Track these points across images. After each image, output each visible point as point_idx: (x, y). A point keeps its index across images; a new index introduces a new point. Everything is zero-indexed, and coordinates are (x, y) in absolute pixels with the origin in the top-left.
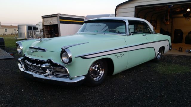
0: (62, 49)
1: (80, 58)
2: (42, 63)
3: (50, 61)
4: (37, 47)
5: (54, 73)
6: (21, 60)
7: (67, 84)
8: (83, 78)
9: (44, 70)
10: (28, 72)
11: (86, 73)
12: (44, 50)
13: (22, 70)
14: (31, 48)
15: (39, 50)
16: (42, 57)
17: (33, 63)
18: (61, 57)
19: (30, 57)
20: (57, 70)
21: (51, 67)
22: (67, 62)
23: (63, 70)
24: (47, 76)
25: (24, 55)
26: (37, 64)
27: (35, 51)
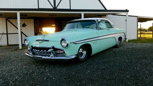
0: (62, 38)
1: (73, 43)
2: (47, 49)
3: (53, 48)
4: (42, 39)
6: (30, 49)
7: (66, 60)
9: (50, 53)
12: (48, 41)
15: (44, 41)
17: (40, 50)
18: (61, 43)
19: (38, 46)
20: (58, 52)
21: (54, 51)
22: (65, 46)
23: (62, 52)
24: (52, 57)
25: (32, 46)
26: (44, 50)
27: (42, 42)
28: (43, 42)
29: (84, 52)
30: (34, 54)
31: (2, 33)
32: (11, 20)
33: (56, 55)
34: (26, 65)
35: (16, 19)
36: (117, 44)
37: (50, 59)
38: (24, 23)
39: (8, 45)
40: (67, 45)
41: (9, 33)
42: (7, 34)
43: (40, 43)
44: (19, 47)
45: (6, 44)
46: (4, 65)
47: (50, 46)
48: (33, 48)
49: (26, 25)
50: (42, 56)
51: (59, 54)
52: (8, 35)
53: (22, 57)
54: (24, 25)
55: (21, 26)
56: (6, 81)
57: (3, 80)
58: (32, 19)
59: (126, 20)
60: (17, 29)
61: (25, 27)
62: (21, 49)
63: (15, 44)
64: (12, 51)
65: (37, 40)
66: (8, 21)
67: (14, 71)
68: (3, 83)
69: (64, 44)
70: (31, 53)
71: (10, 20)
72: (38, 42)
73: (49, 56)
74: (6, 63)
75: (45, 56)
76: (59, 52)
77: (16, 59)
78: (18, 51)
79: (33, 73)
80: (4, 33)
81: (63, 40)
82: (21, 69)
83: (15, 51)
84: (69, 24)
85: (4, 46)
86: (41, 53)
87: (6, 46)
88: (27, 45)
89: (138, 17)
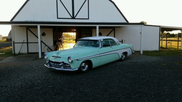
1: (76, 60)
2: (60, 63)
3: (63, 62)
4: (56, 56)
6: (48, 62)
8: (77, 69)
9: (61, 66)
11: (79, 67)
12: (60, 57)
16: (59, 60)
17: (55, 64)
18: (68, 60)
19: (53, 61)
20: (66, 66)
21: (64, 65)
22: (71, 62)
23: (69, 66)
24: (62, 69)
25: (49, 60)
26: (57, 64)
29: (86, 66)
30: (51, 66)
31: (22, 42)
32: (32, 29)
33: (65, 67)
34: (45, 73)
35: (36, 29)
37: (61, 70)
38: (43, 32)
39: (28, 53)
40: (72, 61)
41: (30, 42)
42: (27, 43)
43: (55, 58)
44: (38, 56)
45: (26, 51)
46: (29, 73)
47: (61, 61)
48: (50, 61)
49: (45, 34)
50: (56, 67)
51: (67, 67)
52: (29, 44)
53: (41, 66)
54: (43, 34)
55: (41, 35)
56: (33, 83)
57: (31, 82)
58: (51, 29)
59: (141, 33)
60: (37, 38)
61: (45, 36)
62: (41, 59)
63: (35, 52)
64: (33, 60)
65: (53, 56)
66: (28, 30)
67: (37, 77)
68: (31, 84)
69: (70, 61)
70: (49, 65)
71: (30, 29)
72: (53, 58)
73: (60, 68)
74: (30, 71)
75: (58, 68)
77: (37, 68)
78: (38, 60)
79: (49, 79)
80: (24, 42)
81: (69, 58)
82: (41, 76)
83: (36, 60)
84: (79, 41)
85: (24, 54)
86: (55, 65)
87: (27, 54)
88: (46, 58)
89: (161, 27)
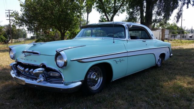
2: (35, 67)
3: (44, 66)
4: (31, 51)
5: (48, 79)
8: (80, 83)
10: (20, 78)
11: (83, 79)
13: (14, 76)
14: (24, 52)
15: (32, 54)
16: (35, 61)
17: (25, 68)
18: (56, 60)
20: (51, 74)
23: (57, 75)
24: (40, 82)
25: (17, 59)
26: (30, 69)
27: (28, 55)
28: (30, 55)
36: (157, 64)
47: (38, 64)
69: (60, 62)
70: (15, 71)
72: (23, 55)
73: (36, 80)
76: (53, 75)
81: (58, 54)
86: (26, 73)
